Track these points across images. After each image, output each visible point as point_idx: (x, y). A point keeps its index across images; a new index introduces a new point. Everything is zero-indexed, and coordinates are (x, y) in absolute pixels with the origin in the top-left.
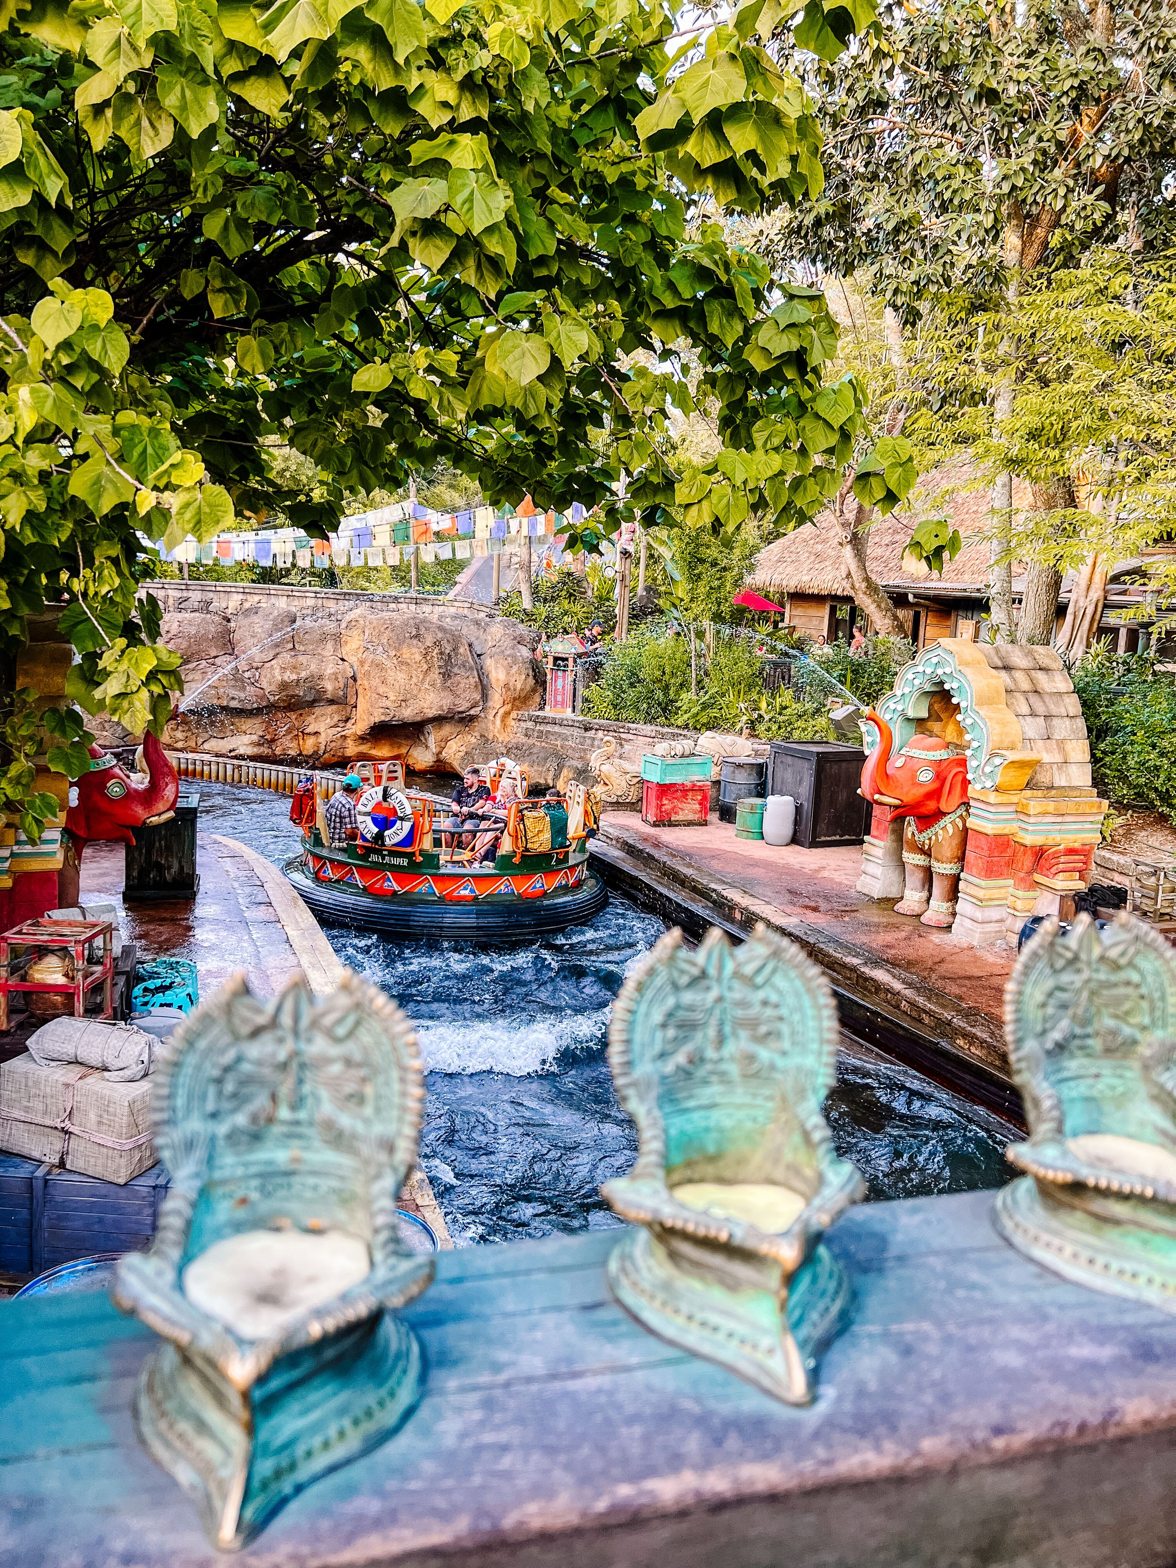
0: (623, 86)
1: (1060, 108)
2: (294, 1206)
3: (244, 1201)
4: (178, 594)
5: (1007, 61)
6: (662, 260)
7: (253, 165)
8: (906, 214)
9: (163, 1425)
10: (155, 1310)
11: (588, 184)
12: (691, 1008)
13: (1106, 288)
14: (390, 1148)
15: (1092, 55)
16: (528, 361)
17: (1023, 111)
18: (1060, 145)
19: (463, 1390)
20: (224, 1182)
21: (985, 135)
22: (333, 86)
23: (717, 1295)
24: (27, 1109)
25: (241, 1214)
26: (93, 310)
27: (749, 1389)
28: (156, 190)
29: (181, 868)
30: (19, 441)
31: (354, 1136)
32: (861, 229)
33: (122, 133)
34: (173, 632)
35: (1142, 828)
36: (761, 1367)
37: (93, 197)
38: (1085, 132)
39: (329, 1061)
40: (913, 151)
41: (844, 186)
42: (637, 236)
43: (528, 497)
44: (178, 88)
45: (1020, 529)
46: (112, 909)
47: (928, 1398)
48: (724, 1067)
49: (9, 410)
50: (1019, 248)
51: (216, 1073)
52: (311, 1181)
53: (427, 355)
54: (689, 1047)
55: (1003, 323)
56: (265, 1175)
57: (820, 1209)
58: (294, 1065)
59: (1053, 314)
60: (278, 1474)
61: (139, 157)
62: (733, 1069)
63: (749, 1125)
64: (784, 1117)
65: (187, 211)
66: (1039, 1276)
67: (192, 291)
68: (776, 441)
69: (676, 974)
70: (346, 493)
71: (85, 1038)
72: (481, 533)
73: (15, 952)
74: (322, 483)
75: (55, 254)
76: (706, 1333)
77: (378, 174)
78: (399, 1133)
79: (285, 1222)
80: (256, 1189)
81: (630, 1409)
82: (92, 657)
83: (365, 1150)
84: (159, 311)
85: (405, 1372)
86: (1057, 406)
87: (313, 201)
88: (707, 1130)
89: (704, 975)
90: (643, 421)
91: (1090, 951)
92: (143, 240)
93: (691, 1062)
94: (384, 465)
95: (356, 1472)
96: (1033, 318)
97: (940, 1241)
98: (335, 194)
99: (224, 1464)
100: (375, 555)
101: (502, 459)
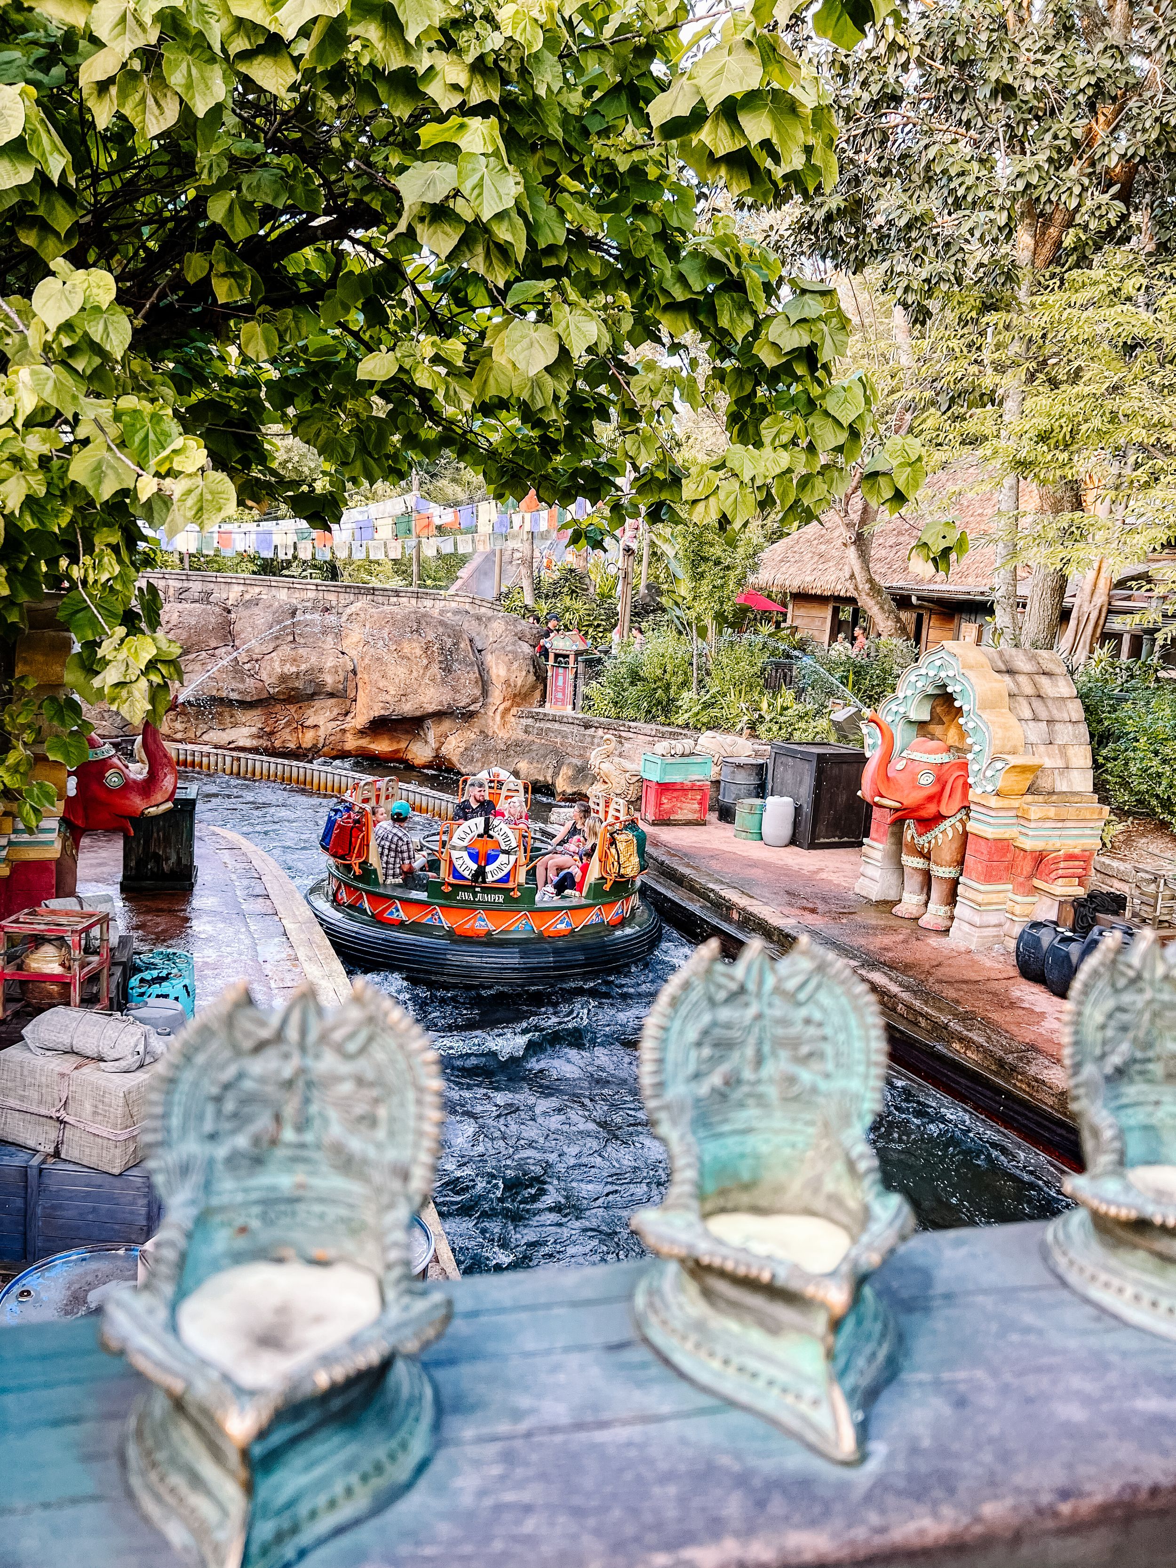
0: (636, 72)
1: (1077, 105)
2: (298, 1235)
3: (243, 1230)
4: (178, 584)
5: (1023, 57)
6: (673, 251)
7: (259, 147)
8: (918, 210)
9: (153, 1476)
10: (145, 1353)
11: (599, 173)
12: (728, 1026)
13: (1119, 289)
14: (405, 1176)
15: (1110, 52)
16: (536, 351)
17: (1039, 108)
18: (1075, 143)
19: (481, 1440)
20: (222, 1209)
21: (1001, 131)
22: (342, 66)
23: (756, 1337)
24: (22, 1098)
25: (241, 1243)
26: (95, 291)
27: (792, 1444)
28: (161, 172)
29: (179, 859)
30: (19, 424)
31: (365, 1162)
32: (871, 225)
33: (127, 111)
34: (173, 622)
35: (1143, 835)
36: (804, 1418)
37: (96, 177)
38: (1101, 130)
39: (338, 1079)
40: (926, 147)
41: (856, 181)
42: (649, 227)
43: (533, 492)
44: (184, 65)
45: (1026, 532)
46: (109, 899)
47: (987, 1457)
48: (761, 1089)
49: (9, 392)
50: (1032, 247)
51: (215, 1090)
52: (317, 1208)
53: (433, 344)
54: (724, 1068)
55: (1014, 323)
56: (267, 1202)
57: (869, 1247)
58: (300, 1083)
59: (1065, 315)
60: (280, 1537)
61: (143, 135)
62: (772, 1092)
63: (788, 1151)
64: (825, 1144)
65: (192, 194)
66: (1098, 1319)
67: (195, 275)
68: (785, 438)
69: (712, 989)
70: (349, 485)
71: (81, 1028)
72: (484, 528)
73: (11, 939)
74: (324, 473)
75: (57, 234)
76: (745, 1379)
77: (386, 158)
78: (414, 1160)
79: (289, 1252)
80: (257, 1216)
81: (663, 1466)
82: (92, 646)
83: (377, 1177)
84: (162, 296)
85: (417, 1420)
86: (1067, 408)
87: (320, 186)
88: (742, 1156)
89: (742, 990)
90: (651, 414)
91: (1153, 970)
92: (146, 224)
93: (727, 1083)
94: (388, 457)
95: (365, 1534)
96: (1045, 318)
97: (989, 1279)
98: (342, 179)
99: (221, 1525)
100: (376, 548)
101: (507, 453)
